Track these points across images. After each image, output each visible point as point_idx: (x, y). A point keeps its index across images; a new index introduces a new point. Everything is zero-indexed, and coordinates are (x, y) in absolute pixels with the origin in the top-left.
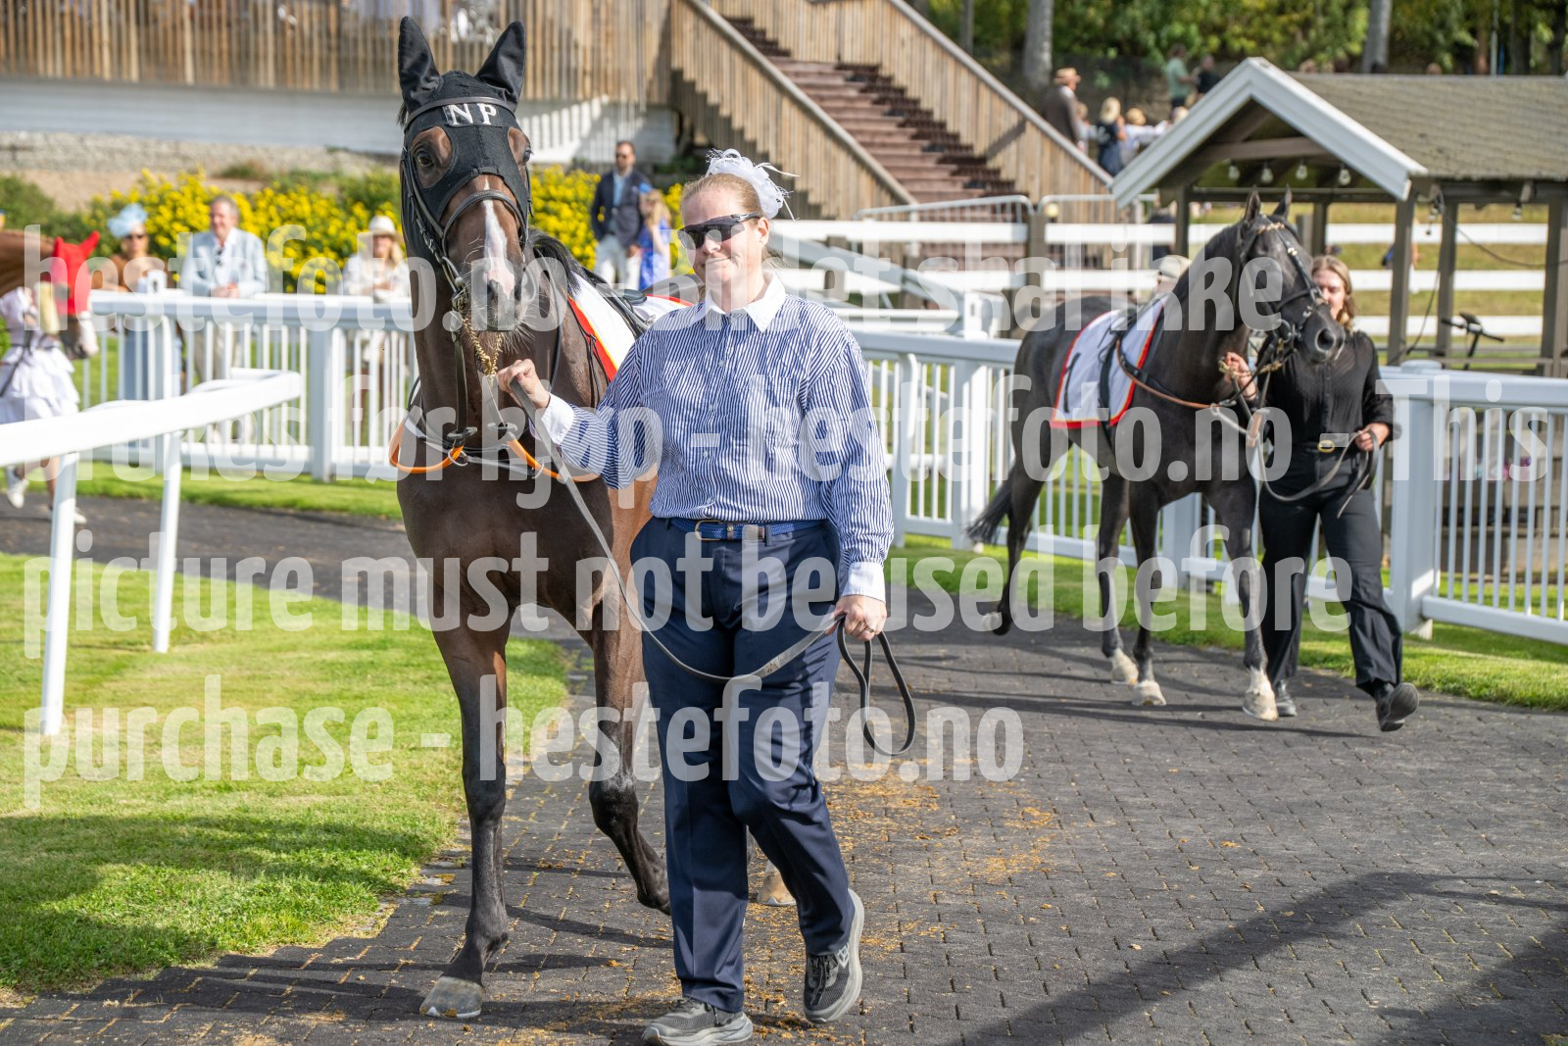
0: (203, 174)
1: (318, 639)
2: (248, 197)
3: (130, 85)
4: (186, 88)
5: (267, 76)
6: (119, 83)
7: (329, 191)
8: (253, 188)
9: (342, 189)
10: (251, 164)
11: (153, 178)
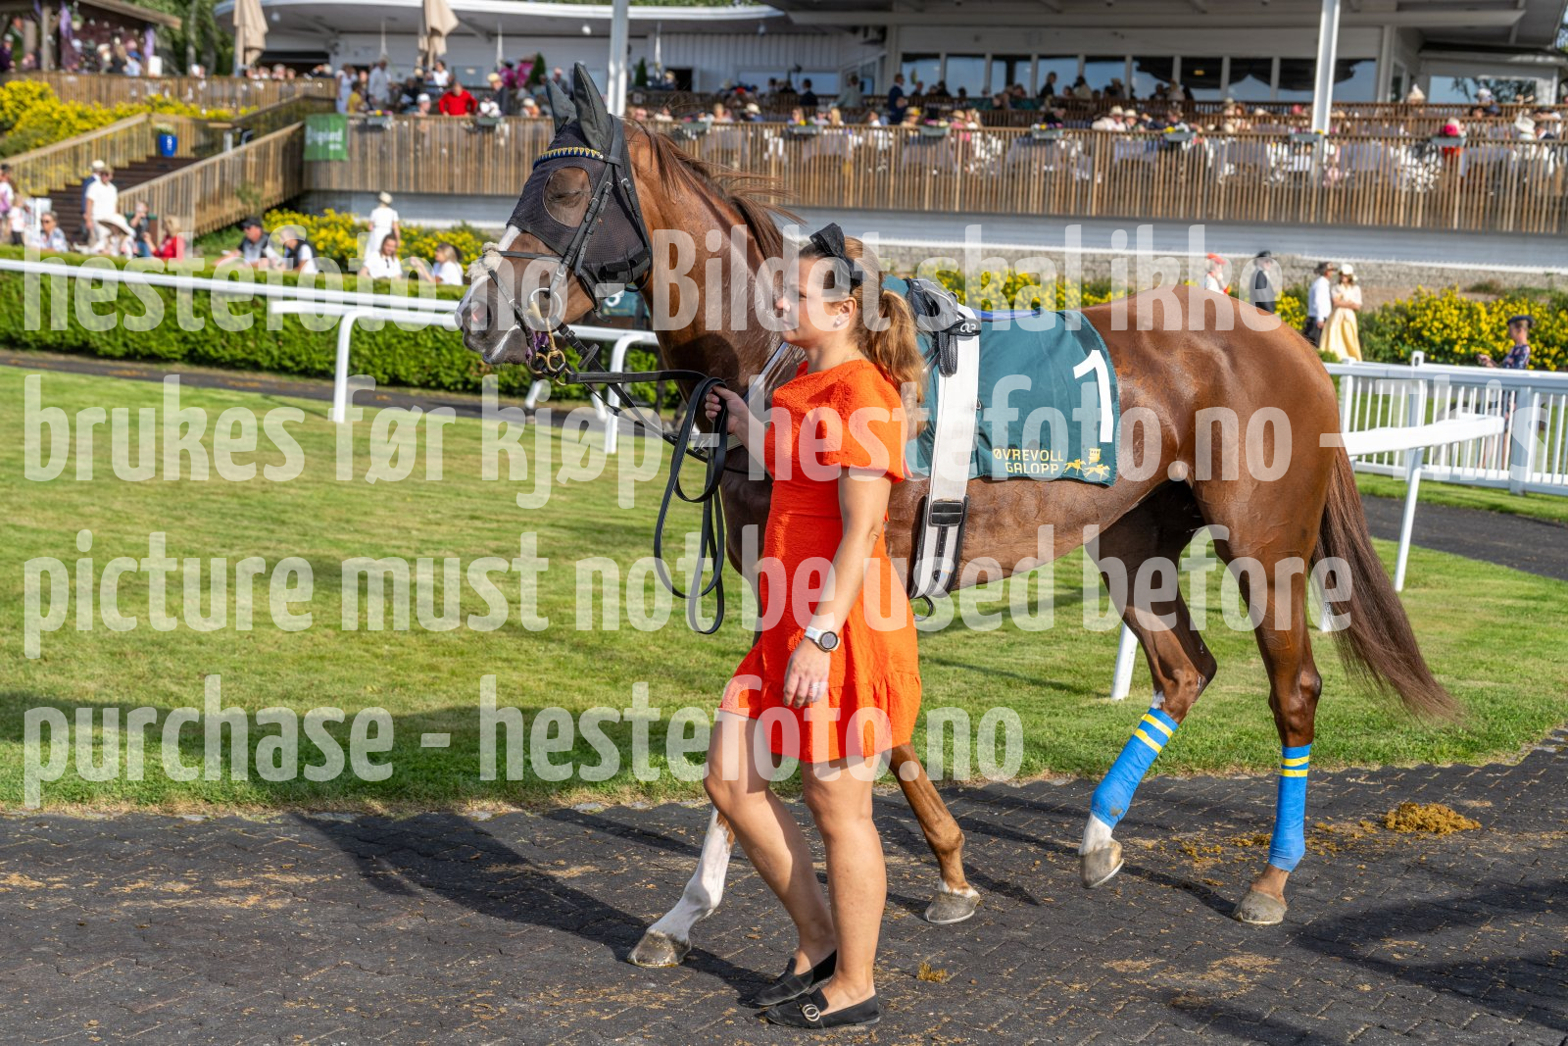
0: (1458, 289)
1: (1500, 591)
2: (1486, 304)
3: (1416, 230)
4: (1452, 232)
5: (1509, 225)
6: (1408, 230)
7: (1545, 301)
8: (1491, 299)
9: (1553, 300)
10: (1492, 282)
11: (1424, 291)
